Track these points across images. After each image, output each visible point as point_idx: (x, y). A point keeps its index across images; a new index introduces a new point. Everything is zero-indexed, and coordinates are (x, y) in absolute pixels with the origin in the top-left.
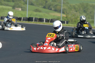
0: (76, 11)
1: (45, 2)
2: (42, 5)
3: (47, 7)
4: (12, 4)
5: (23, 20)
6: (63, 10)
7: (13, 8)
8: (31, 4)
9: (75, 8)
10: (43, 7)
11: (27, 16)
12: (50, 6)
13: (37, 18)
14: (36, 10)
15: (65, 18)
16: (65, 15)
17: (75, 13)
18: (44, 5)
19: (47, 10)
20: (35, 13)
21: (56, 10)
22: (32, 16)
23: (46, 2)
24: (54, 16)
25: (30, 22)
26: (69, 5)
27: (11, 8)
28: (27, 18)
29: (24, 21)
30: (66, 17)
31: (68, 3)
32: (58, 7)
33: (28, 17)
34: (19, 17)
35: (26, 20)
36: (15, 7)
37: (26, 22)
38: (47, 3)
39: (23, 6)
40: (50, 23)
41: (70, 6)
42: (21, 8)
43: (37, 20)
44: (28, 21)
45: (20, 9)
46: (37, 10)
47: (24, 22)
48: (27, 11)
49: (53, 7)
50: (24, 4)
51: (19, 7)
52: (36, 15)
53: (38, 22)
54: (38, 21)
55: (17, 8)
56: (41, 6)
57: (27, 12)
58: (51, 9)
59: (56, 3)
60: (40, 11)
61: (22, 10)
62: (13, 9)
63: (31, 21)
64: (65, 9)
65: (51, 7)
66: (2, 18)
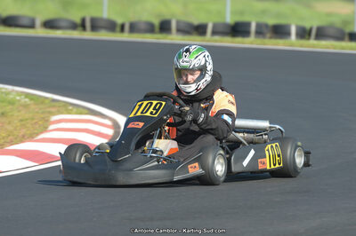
11: (226, 18)
13: (266, 26)
22: (245, 19)
24: (329, 15)
25: (239, 39)
28: (226, 25)
29: (217, 38)
33: (230, 20)
34: (196, 23)
35: (222, 34)
40: (312, 42)
43: (264, 30)
44: (233, 36)
52: (264, 12)
53: (271, 38)
54: (268, 35)
63: (244, 37)
66: (134, 28)
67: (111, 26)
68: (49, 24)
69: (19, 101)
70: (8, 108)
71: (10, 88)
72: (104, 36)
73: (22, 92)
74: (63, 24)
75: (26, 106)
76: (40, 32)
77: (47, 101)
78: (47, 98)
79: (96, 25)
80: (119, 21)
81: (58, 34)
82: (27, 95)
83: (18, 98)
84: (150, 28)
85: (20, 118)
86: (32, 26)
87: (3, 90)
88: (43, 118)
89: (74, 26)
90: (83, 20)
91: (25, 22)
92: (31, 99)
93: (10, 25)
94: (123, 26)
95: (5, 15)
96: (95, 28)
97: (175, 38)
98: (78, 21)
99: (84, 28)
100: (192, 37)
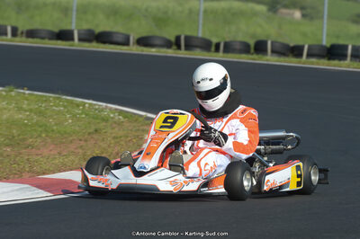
5: (309, 55)
7: (269, 10)
11: (322, 40)
20: (354, 29)
22: (341, 42)
25: (336, 62)
27: (262, 8)
28: (323, 47)
29: (314, 60)
33: (326, 42)
34: (292, 45)
35: (320, 56)
36: (278, 6)
37: (318, 64)
42: (302, 8)
44: (329, 59)
45: (298, 14)
47: (313, 63)
48: (325, 21)
51: (294, 5)
55: (284, 11)
57: (325, 26)
61: (304, 16)
62: (270, 14)
63: (340, 60)
66: (228, 48)
67: (206, 45)
68: (143, 42)
69: (112, 118)
70: (103, 124)
71: (104, 104)
73: (116, 109)
74: (157, 42)
75: (120, 124)
76: (134, 49)
77: (141, 119)
78: (141, 116)
79: (190, 44)
80: (215, 40)
81: (153, 51)
82: (121, 112)
83: (112, 115)
84: (245, 49)
85: (114, 135)
86: (126, 43)
87: (97, 107)
88: (138, 136)
89: (168, 44)
90: (178, 38)
91: (119, 39)
92: (125, 117)
93: (104, 42)
94: (217, 46)
95: (98, 30)
96: (189, 46)
97: (270, 59)
98: (173, 39)
99: (179, 47)
100: (287, 59)
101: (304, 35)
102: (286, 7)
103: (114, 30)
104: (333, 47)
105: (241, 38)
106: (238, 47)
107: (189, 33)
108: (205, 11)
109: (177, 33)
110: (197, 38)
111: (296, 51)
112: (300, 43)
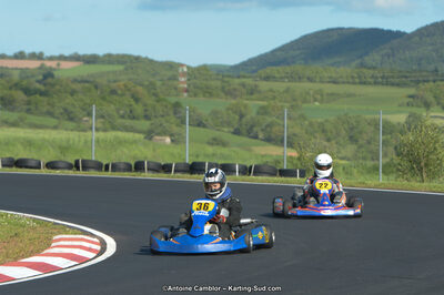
0: (329, 140)
1: (237, 117)
2: (229, 124)
3: (244, 132)
4: (145, 124)
5: (175, 171)
6: (288, 137)
7: (146, 138)
8: (199, 123)
9: (324, 131)
10: (232, 130)
11: (185, 159)
12: (252, 127)
13: (217, 164)
14: (215, 139)
15: (295, 162)
16: (294, 153)
17: (325, 143)
18: (236, 126)
19: (245, 139)
20: (210, 150)
21: (269, 140)
22: (200, 160)
23: (242, 116)
24: (263, 156)
25: (196, 176)
26: (307, 123)
27: (142, 136)
28: (186, 164)
29: (179, 174)
30: (299, 159)
31: (303, 117)
32: (275, 129)
33: (188, 161)
34: (163, 163)
35: (184, 171)
36: (153, 134)
38: (244, 120)
39: (175, 129)
40: (252, 177)
41: (311, 124)
42: (171, 135)
44: (191, 174)
45: (168, 140)
46: (215, 142)
47: (178, 177)
48: (187, 144)
49: (262, 130)
50: (177, 125)
51: (165, 133)
52: (214, 155)
55: (157, 137)
56: (226, 130)
57: (187, 148)
58: (256, 137)
59: (269, 120)
60: (224, 144)
61: (172, 141)
62: (146, 141)
63: (199, 174)
64: (295, 135)
65: (255, 129)
66: (115, 168)
67: (99, 166)
68: (50, 165)
70: (20, 230)
71: (22, 214)
72: (93, 174)
74: (61, 165)
75: (34, 228)
76: (44, 171)
77: (50, 224)
78: (50, 222)
79: (86, 165)
80: (105, 162)
81: (58, 172)
82: (34, 220)
83: (28, 223)
84: (128, 168)
85: (29, 237)
86: (38, 167)
87: (17, 216)
88: (47, 237)
89: (70, 167)
90: (77, 162)
91: (33, 164)
92: (38, 223)
93: (21, 167)
94: (107, 166)
95: (16, 158)
96: (85, 168)
97: (147, 175)
98: (73, 163)
99: (78, 169)
100: (160, 174)
101: (172, 155)
102: (158, 134)
103: (30, 157)
104: (194, 163)
105: (124, 160)
106: (122, 166)
107: (85, 158)
108: (98, 141)
109: (77, 158)
110: (91, 161)
111: (166, 168)
112: (169, 162)
